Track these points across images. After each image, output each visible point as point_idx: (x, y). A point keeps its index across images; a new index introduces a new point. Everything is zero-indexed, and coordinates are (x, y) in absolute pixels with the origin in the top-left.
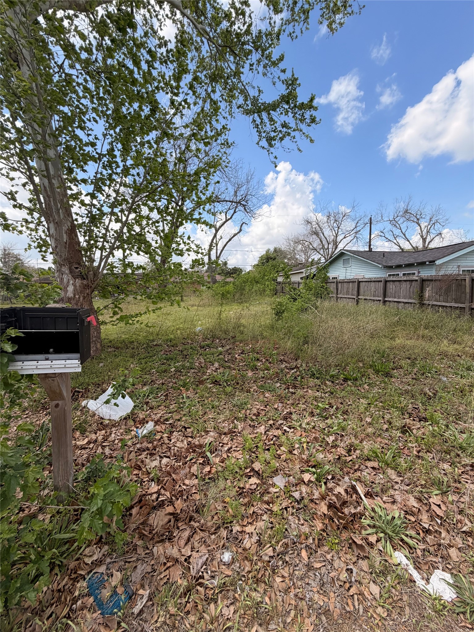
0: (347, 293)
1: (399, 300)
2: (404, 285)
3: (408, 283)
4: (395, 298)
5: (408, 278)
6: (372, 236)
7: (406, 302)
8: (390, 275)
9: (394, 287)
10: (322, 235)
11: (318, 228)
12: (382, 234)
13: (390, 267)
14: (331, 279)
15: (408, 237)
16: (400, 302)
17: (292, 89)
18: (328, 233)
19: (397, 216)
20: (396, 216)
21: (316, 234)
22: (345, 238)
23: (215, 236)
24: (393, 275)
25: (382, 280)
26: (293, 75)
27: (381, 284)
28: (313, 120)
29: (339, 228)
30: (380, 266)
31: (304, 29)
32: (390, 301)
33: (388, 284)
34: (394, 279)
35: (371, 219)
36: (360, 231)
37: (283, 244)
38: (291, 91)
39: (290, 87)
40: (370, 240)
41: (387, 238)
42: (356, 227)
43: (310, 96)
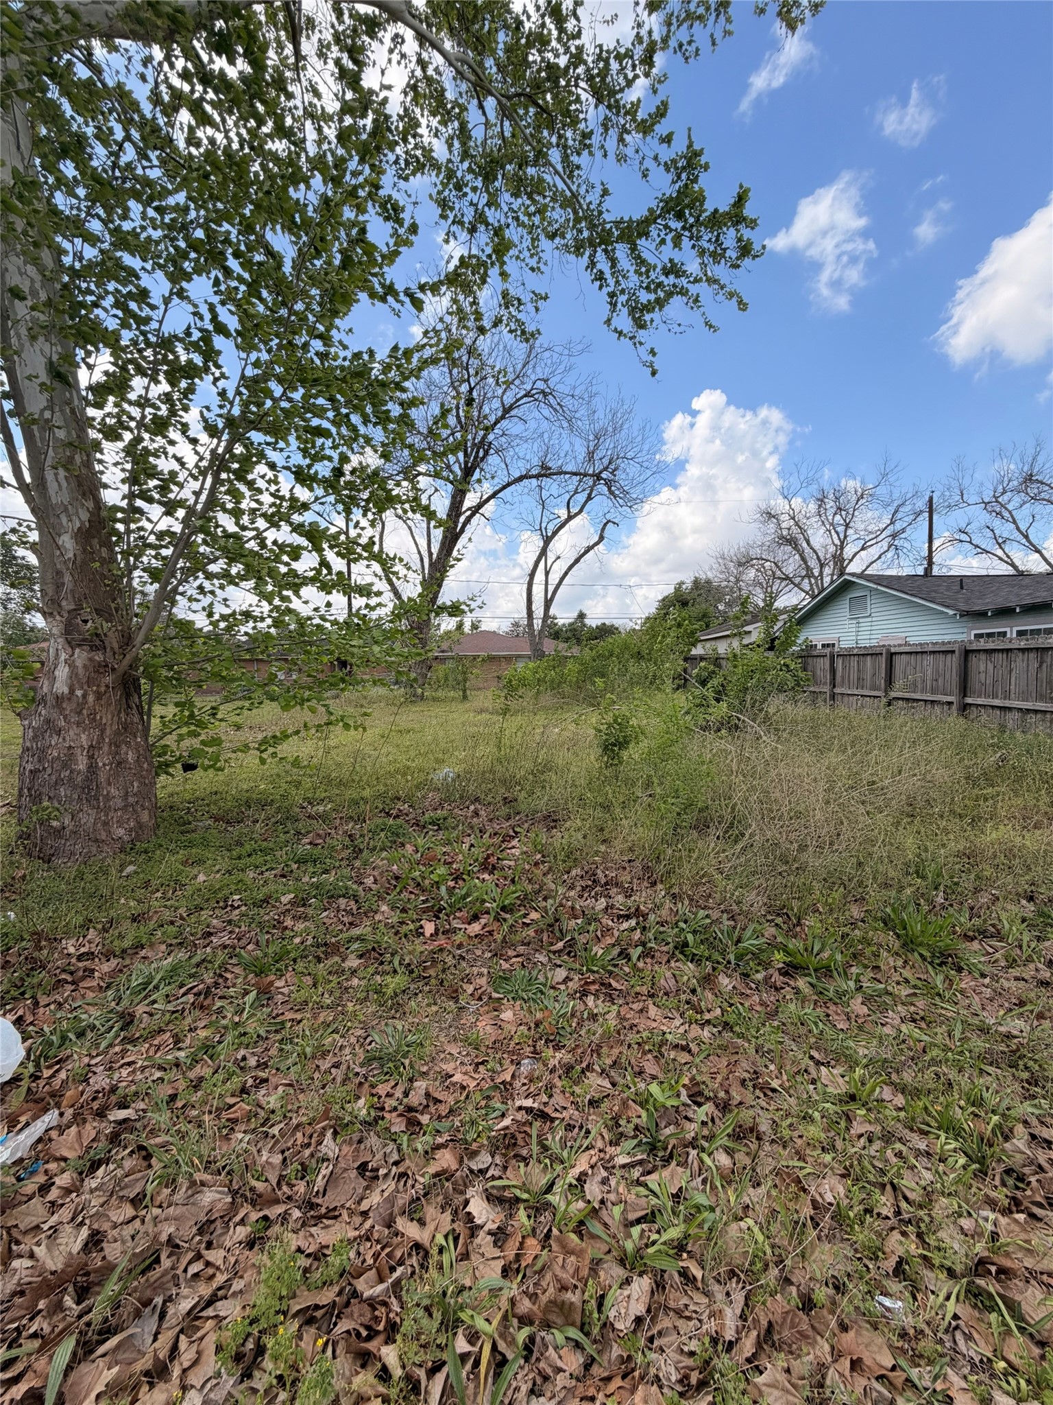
0: (860, 683)
1: (1007, 703)
2: (1019, 662)
3: (1032, 655)
4: (995, 696)
5: (1032, 644)
6: (936, 544)
7: (1028, 710)
8: (978, 636)
9: (990, 666)
10: (805, 545)
11: (795, 530)
12: (963, 536)
13: (981, 615)
14: (819, 647)
15: (1035, 541)
16: (1010, 709)
17: (688, 179)
18: (820, 539)
19: (1004, 492)
20: (1000, 489)
21: (791, 541)
22: (863, 549)
23: (543, 553)
24: (990, 635)
25: (956, 648)
26: (690, 146)
27: (954, 662)
28: (745, 250)
29: (847, 526)
30: (951, 612)
31: (718, 35)
32: (978, 706)
33: (973, 659)
34: (991, 646)
35: (931, 499)
36: (903, 530)
37: (711, 569)
38: (686, 185)
39: (684, 176)
40: (930, 551)
41: (977, 546)
42: (892, 523)
43: (735, 191)
